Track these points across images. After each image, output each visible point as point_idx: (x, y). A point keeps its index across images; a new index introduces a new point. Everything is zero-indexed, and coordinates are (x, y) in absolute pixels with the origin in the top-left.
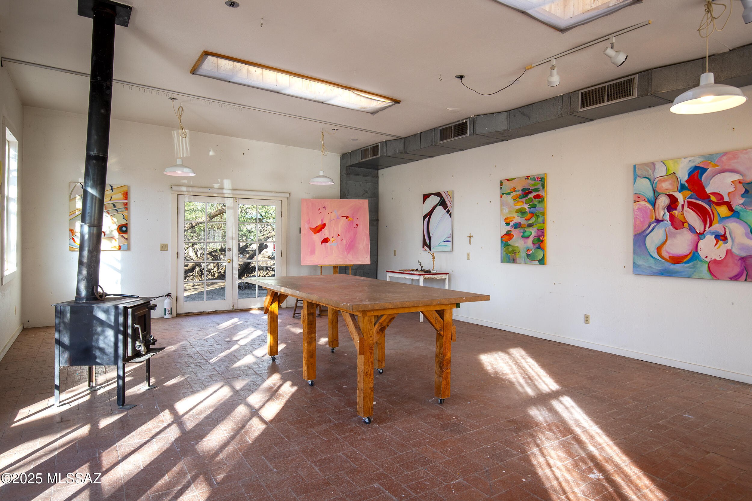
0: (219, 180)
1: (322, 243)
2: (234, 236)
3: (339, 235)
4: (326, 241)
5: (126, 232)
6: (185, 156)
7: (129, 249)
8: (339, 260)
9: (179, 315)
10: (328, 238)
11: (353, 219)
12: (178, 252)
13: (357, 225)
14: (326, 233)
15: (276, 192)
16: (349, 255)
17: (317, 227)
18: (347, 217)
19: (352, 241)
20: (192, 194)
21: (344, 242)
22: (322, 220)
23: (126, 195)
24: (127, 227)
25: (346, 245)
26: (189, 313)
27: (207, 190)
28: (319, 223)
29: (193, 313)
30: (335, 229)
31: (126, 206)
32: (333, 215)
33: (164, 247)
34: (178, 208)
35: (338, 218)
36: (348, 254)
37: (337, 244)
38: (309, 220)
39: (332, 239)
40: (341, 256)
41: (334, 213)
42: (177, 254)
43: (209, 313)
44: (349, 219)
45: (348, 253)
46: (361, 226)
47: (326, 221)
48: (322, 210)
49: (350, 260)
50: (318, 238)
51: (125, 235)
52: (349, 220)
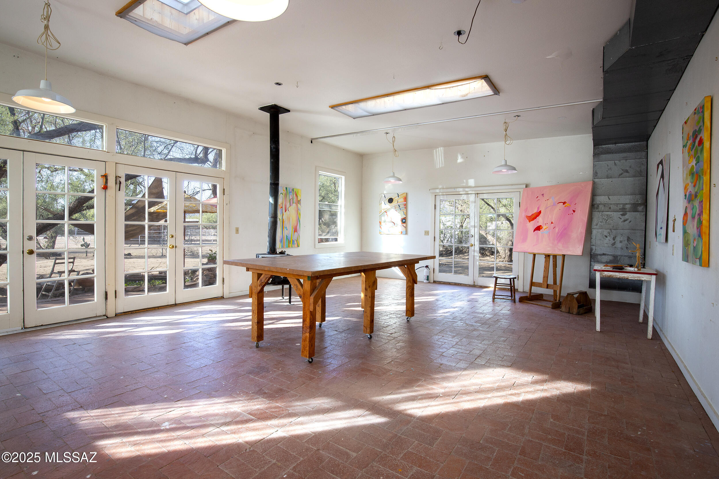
0: (465, 181)
1: (534, 231)
2: (476, 225)
3: (552, 223)
4: (538, 228)
5: (405, 222)
6: (440, 167)
7: (406, 233)
8: (549, 249)
9: (435, 282)
10: (541, 226)
11: (571, 205)
12: (435, 236)
13: (574, 211)
14: (540, 221)
15: (512, 185)
16: (560, 244)
17: (532, 215)
18: (564, 203)
19: (565, 229)
20: (444, 194)
21: (557, 230)
22: (538, 208)
23: (406, 199)
24: (405, 220)
25: (558, 233)
26: (442, 282)
27: (453, 190)
28: (535, 211)
29: (445, 282)
30: (550, 217)
31: (405, 206)
32: (550, 202)
33: (427, 233)
34: (435, 205)
35: (554, 205)
36: (558, 243)
37: (549, 233)
38: (527, 208)
39: (544, 227)
40: (551, 245)
41: (551, 199)
42: (434, 238)
43: (455, 285)
44: (566, 204)
45: (559, 241)
46: (578, 213)
47: (542, 209)
48: (540, 197)
49: (559, 250)
50: (531, 225)
51: (405, 225)
52: (566, 206)
